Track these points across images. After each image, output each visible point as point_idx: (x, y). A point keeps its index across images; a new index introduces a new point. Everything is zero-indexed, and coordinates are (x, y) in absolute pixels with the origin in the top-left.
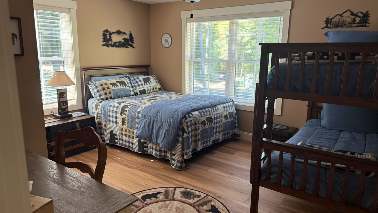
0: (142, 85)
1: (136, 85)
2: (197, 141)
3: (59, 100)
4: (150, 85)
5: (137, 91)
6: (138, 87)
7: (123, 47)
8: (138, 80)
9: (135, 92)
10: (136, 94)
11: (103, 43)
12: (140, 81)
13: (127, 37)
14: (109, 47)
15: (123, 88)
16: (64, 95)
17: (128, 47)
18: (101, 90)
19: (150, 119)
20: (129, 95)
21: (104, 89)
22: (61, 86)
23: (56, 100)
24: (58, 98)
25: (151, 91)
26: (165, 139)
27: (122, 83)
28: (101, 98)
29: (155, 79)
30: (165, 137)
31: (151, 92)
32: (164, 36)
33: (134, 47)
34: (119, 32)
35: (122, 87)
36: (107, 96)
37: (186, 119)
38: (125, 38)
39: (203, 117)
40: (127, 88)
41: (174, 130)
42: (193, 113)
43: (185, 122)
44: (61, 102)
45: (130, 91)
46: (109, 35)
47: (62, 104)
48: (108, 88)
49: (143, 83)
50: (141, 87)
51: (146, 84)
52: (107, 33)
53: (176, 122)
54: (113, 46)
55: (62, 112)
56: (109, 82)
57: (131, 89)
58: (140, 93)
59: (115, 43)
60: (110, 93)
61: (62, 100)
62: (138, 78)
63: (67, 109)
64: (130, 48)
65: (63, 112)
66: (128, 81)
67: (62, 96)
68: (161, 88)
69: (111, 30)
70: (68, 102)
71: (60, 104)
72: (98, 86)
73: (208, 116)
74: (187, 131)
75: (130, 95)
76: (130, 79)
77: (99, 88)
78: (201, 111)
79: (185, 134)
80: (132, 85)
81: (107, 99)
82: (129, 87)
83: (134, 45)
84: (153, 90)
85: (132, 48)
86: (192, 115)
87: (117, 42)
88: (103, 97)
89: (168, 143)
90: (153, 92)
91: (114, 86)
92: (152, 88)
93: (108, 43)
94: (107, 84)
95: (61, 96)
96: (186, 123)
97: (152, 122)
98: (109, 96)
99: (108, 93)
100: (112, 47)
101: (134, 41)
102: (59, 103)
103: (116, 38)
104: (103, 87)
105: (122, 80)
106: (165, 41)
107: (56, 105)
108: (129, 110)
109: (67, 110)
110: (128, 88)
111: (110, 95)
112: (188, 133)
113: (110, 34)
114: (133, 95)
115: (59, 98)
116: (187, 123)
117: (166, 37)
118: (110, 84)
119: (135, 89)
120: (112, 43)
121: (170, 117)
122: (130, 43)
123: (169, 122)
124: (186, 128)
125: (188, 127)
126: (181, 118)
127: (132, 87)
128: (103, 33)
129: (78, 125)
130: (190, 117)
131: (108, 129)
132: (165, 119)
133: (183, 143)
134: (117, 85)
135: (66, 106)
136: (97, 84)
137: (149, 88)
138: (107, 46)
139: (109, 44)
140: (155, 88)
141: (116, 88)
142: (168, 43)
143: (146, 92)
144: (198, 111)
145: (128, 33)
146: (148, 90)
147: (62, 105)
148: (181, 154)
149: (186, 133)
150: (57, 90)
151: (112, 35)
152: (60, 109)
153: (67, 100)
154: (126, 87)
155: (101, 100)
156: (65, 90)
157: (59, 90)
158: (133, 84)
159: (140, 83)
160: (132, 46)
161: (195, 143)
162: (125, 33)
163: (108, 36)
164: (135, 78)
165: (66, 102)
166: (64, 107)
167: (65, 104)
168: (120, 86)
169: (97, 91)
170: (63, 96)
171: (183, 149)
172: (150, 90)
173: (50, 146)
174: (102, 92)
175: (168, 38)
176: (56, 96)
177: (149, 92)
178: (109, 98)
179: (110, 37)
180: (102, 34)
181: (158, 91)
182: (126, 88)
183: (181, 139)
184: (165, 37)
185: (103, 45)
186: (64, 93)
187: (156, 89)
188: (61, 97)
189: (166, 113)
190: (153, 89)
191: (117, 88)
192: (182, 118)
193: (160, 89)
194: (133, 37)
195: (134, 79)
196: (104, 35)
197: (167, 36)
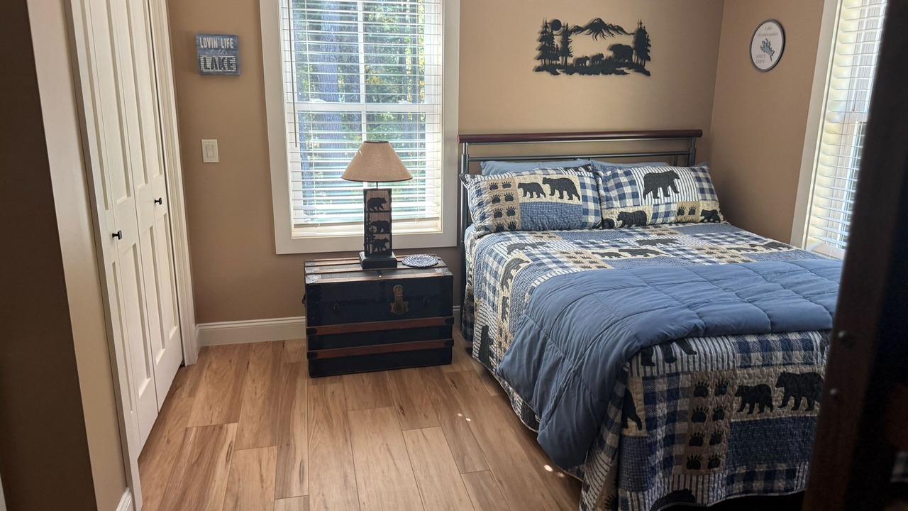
0: (635, 195)
1: (612, 196)
2: (705, 463)
3: (369, 217)
4: (667, 200)
5: (612, 213)
6: (617, 204)
7: (606, 74)
8: (624, 179)
9: (605, 217)
10: (607, 224)
11: (539, 63)
12: (632, 183)
13: (628, 41)
14: (558, 74)
15: (560, 201)
16: (383, 205)
17: (626, 74)
18: (487, 203)
19: (541, 326)
20: (580, 224)
21: (496, 200)
22: (377, 182)
23: (361, 217)
24: (365, 212)
25: (672, 219)
26: (555, 416)
27: (564, 186)
28: (483, 224)
29: (698, 179)
30: (556, 411)
31: (670, 224)
32: (762, 30)
33: (648, 74)
34: (597, 27)
35: (556, 198)
36: (499, 221)
37: (647, 362)
38: (619, 43)
39: (757, 371)
40: (575, 201)
41: (588, 393)
42: (694, 344)
43: (642, 375)
44: (374, 224)
45: (586, 212)
46: (563, 36)
47: (375, 228)
48: (509, 198)
49: (640, 188)
50: (629, 202)
51: (650, 195)
52: (555, 32)
53: (600, 365)
54: (569, 70)
55: (374, 249)
56: (518, 180)
57: (591, 206)
58: (621, 222)
59: (581, 60)
60: (511, 212)
61: (375, 217)
62: (627, 174)
63: (387, 245)
64: (633, 77)
65: (376, 250)
66: (588, 181)
67: (376, 208)
68: (715, 211)
69: (569, 21)
70: (393, 225)
71: (370, 229)
72: (484, 189)
73: (790, 369)
74: (641, 414)
75: (583, 226)
76: (596, 175)
77: (484, 196)
78: (751, 339)
79: (632, 424)
80: (599, 194)
81: (499, 229)
82: (585, 199)
83: (648, 66)
84: (680, 218)
85: (640, 76)
86: (690, 352)
87: (587, 58)
88: (488, 222)
89: (560, 438)
90: (677, 223)
91: (528, 193)
92: (674, 208)
93: (554, 62)
94: (509, 186)
95: (374, 209)
96: (645, 378)
97: (542, 336)
98: (506, 220)
99: (504, 212)
100: (567, 74)
101: (649, 54)
102: (368, 224)
103: (583, 46)
104: (495, 192)
105: (566, 177)
106: (762, 48)
107: (360, 231)
108: (518, 277)
109: (388, 247)
110: (581, 202)
111: (509, 220)
112: (644, 424)
113: (567, 33)
114: (595, 227)
115: (370, 211)
116: (648, 380)
117: (771, 33)
118: (521, 185)
119: (605, 207)
120: (570, 61)
121: (590, 338)
122: (634, 58)
123: (580, 359)
124: (642, 403)
125: (650, 399)
126: (621, 354)
127: (598, 200)
128: (542, 33)
129: (398, 292)
130: (670, 358)
131: (481, 319)
132: (573, 341)
133: (617, 453)
134: (539, 191)
135: (387, 236)
136: (481, 184)
137: (662, 209)
138: (552, 70)
139: (559, 66)
140: (687, 212)
141: (535, 199)
142: (772, 53)
143: (649, 220)
144: (733, 340)
145: (631, 27)
146: (655, 216)
147: (375, 231)
148: (604, 497)
149: (637, 420)
150: (365, 191)
151: (573, 37)
152: (369, 243)
153: (391, 221)
154: (571, 198)
155: (482, 232)
156: (387, 192)
157: (369, 192)
158: (602, 192)
159: (628, 190)
160: (640, 69)
161: (688, 471)
162: (619, 30)
163: (557, 41)
164: (619, 172)
165: (386, 226)
166: (382, 237)
167: (382, 231)
168: (552, 194)
169: (479, 205)
170: (380, 208)
171: (615, 479)
172: (667, 214)
173: (317, 334)
174: (488, 209)
175: (774, 34)
176: (362, 206)
177: (659, 220)
178: (506, 227)
179: (566, 42)
180: (538, 36)
181: (702, 221)
182: (570, 202)
183: (610, 439)
184: (763, 35)
185: (538, 69)
186: (383, 201)
187: (692, 212)
188: (375, 211)
189: (587, 318)
190: (681, 212)
191: (538, 200)
192: (628, 356)
193: (710, 216)
194: (648, 40)
195: (615, 175)
196: (546, 37)
197: (769, 28)
